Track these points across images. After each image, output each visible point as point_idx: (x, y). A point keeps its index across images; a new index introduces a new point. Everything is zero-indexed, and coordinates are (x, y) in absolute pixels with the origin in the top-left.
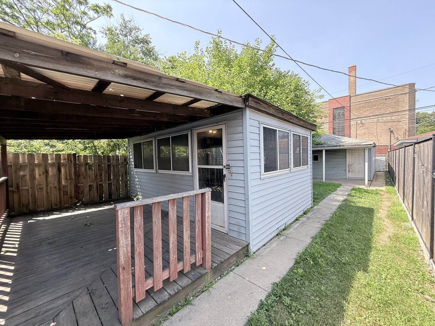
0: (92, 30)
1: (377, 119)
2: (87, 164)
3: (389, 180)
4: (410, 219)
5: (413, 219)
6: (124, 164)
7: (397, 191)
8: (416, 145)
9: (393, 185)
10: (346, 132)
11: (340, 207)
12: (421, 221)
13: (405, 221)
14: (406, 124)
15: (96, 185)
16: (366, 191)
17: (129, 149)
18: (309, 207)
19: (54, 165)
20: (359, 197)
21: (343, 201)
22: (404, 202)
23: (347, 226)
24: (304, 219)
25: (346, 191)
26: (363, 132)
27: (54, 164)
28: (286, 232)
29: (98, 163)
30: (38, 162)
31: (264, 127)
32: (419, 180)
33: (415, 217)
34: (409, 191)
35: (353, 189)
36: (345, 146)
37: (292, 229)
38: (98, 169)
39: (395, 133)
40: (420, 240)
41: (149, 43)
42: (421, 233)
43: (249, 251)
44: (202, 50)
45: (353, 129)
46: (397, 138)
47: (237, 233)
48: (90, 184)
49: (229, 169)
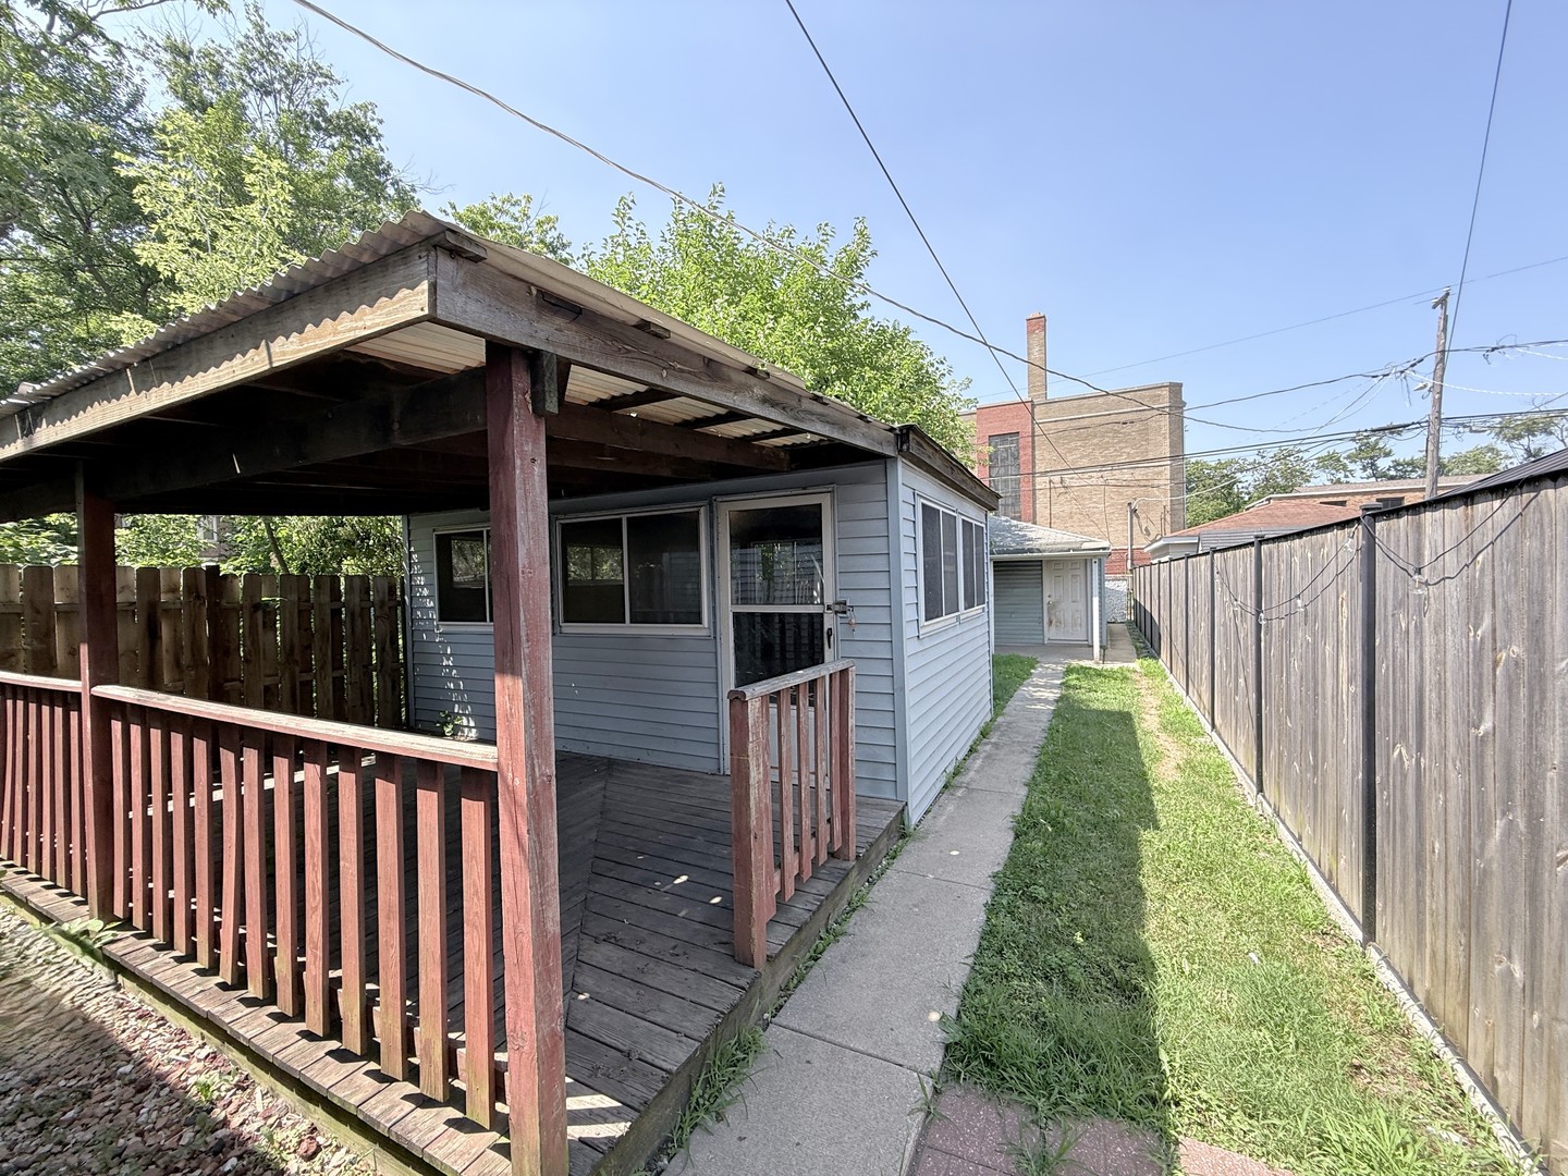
0: (104, 36)
1: (1100, 474)
2: (258, 606)
3: (1142, 645)
4: (1208, 727)
5: (1213, 726)
6: (390, 608)
7: (1168, 671)
8: (1217, 555)
9: (1156, 655)
10: (1025, 507)
11: (1057, 714)
12: (1233, 724)
13: (1198, 734)
14: (1165, 494)
15: (289, 686)
16: (1099, 674)
17: (410, 553)
18: (988, 719)
19: (130, 613)
20: (1090, 690)
21: (1057, 701)
22: (1188, 693)
23: (1088, 755)
24: (988, 748)
25: (1054, 676)
26: (1066, 508)
27: (132, 608)
28: (964, 779)
29: (299, 605)
30: (67, 600)
31: (923, 505)
32: (1225, 634)
33: (1218, 722)
34: (1201, 665)
35: (1069, 671)
36: (1044, 551)
37: (972, 774)
38: (296, 624)
39: (1142, 516)
40: (1235, 767)
41: (373, 139)
42: (1234, 752)
43: (906, 823)
44: (641, 227)
45: (1042, 499)
46: (1146, 529)
47: (867, 782)
48: (268, 681)
49: (845, 612)
